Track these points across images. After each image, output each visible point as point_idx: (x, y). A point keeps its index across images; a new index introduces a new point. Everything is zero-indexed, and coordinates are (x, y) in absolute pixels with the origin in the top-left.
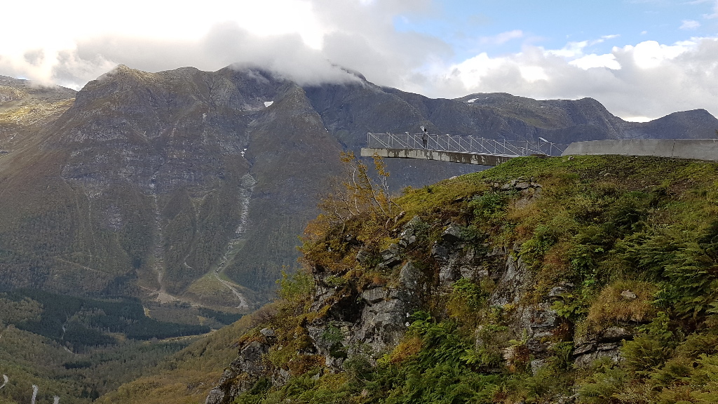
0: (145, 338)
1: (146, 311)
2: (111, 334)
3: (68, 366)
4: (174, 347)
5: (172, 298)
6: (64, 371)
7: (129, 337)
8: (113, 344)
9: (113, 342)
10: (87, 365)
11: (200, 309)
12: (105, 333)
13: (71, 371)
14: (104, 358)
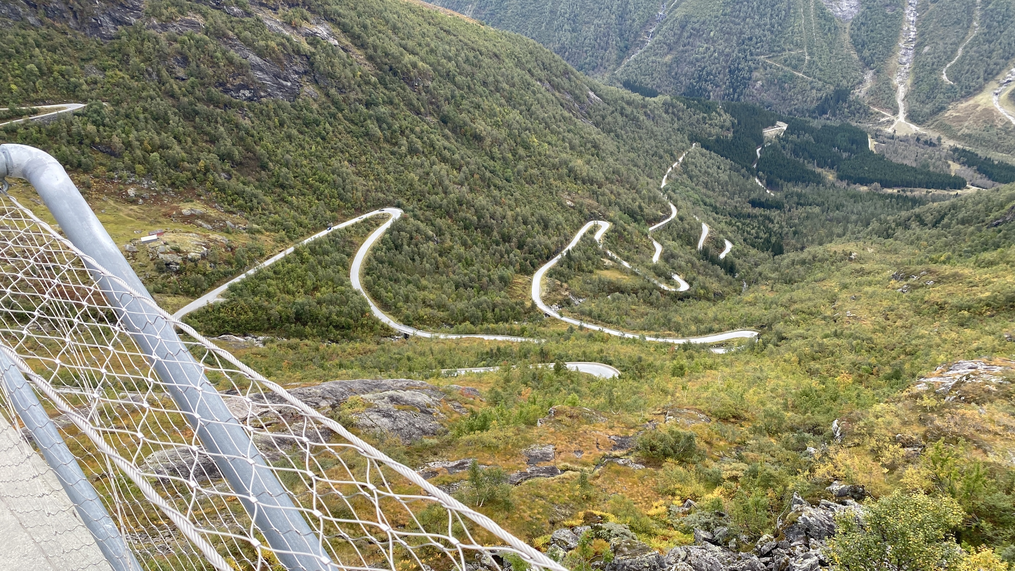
0: (863, 182)
1: (872, 144)
2: (819, 170)
3: (754, 204)
4: (903, 201)
5: (914, 129)
6: (749, 209)
7: (841, 178)
8: (818, 183)
9: (819, 180)
10: (778, 206)
11: (956, 150)
12: (810, 167)
13: (757, 211)
14: (802, 201)
